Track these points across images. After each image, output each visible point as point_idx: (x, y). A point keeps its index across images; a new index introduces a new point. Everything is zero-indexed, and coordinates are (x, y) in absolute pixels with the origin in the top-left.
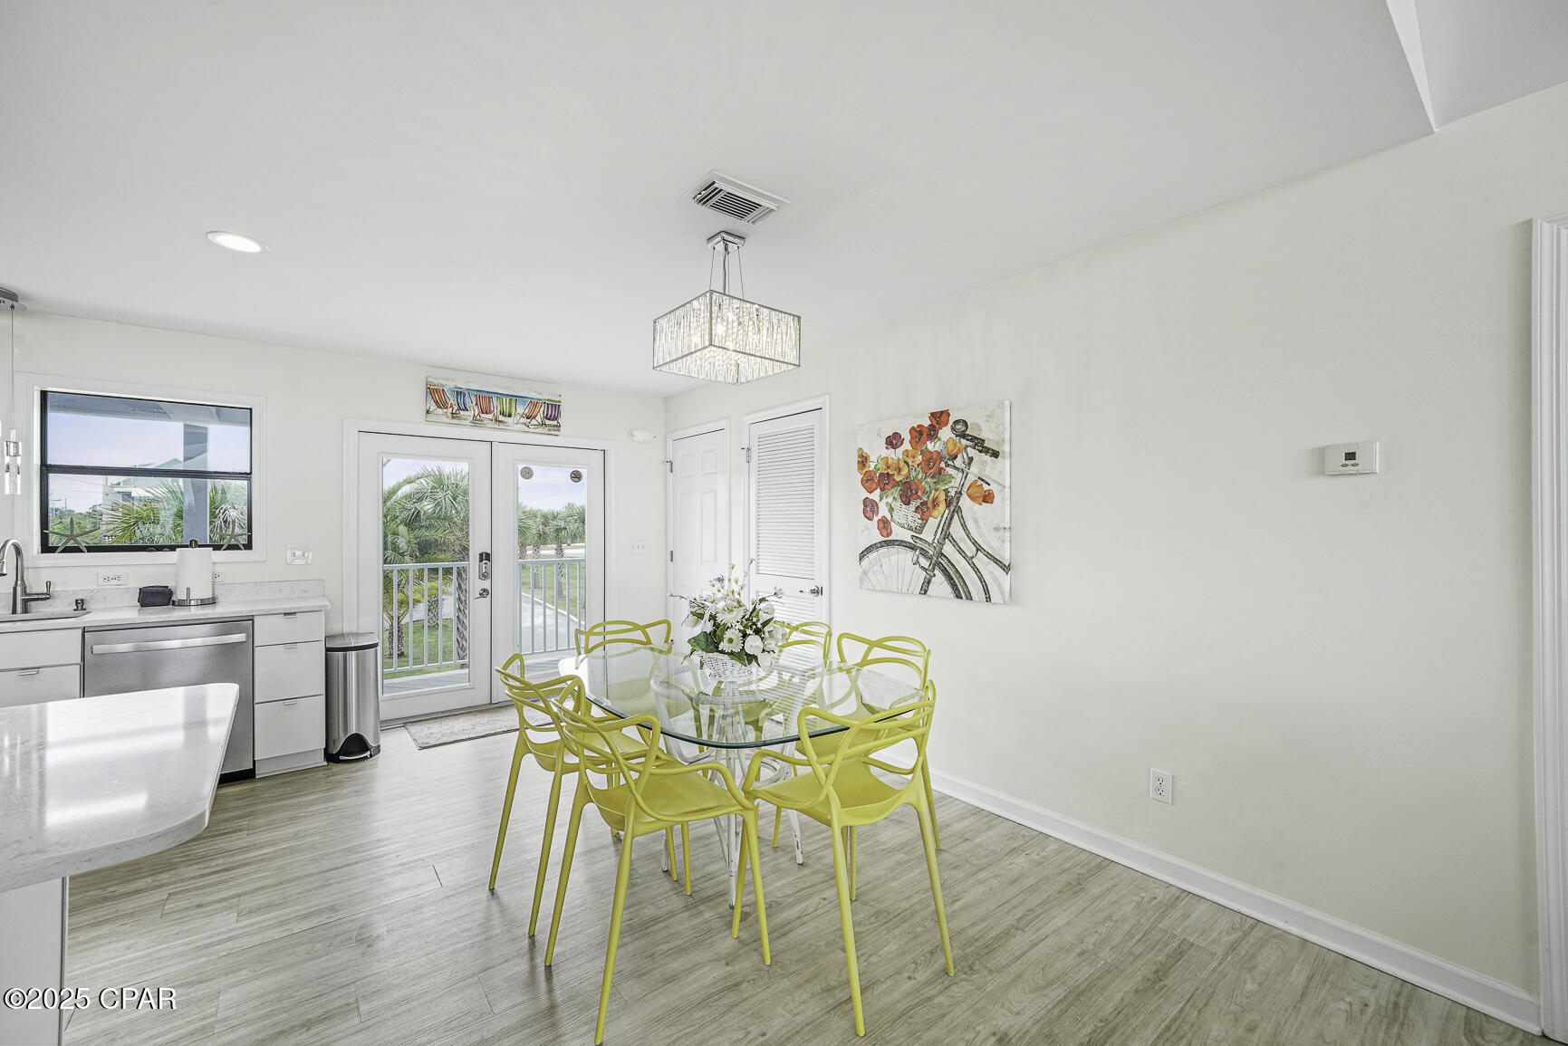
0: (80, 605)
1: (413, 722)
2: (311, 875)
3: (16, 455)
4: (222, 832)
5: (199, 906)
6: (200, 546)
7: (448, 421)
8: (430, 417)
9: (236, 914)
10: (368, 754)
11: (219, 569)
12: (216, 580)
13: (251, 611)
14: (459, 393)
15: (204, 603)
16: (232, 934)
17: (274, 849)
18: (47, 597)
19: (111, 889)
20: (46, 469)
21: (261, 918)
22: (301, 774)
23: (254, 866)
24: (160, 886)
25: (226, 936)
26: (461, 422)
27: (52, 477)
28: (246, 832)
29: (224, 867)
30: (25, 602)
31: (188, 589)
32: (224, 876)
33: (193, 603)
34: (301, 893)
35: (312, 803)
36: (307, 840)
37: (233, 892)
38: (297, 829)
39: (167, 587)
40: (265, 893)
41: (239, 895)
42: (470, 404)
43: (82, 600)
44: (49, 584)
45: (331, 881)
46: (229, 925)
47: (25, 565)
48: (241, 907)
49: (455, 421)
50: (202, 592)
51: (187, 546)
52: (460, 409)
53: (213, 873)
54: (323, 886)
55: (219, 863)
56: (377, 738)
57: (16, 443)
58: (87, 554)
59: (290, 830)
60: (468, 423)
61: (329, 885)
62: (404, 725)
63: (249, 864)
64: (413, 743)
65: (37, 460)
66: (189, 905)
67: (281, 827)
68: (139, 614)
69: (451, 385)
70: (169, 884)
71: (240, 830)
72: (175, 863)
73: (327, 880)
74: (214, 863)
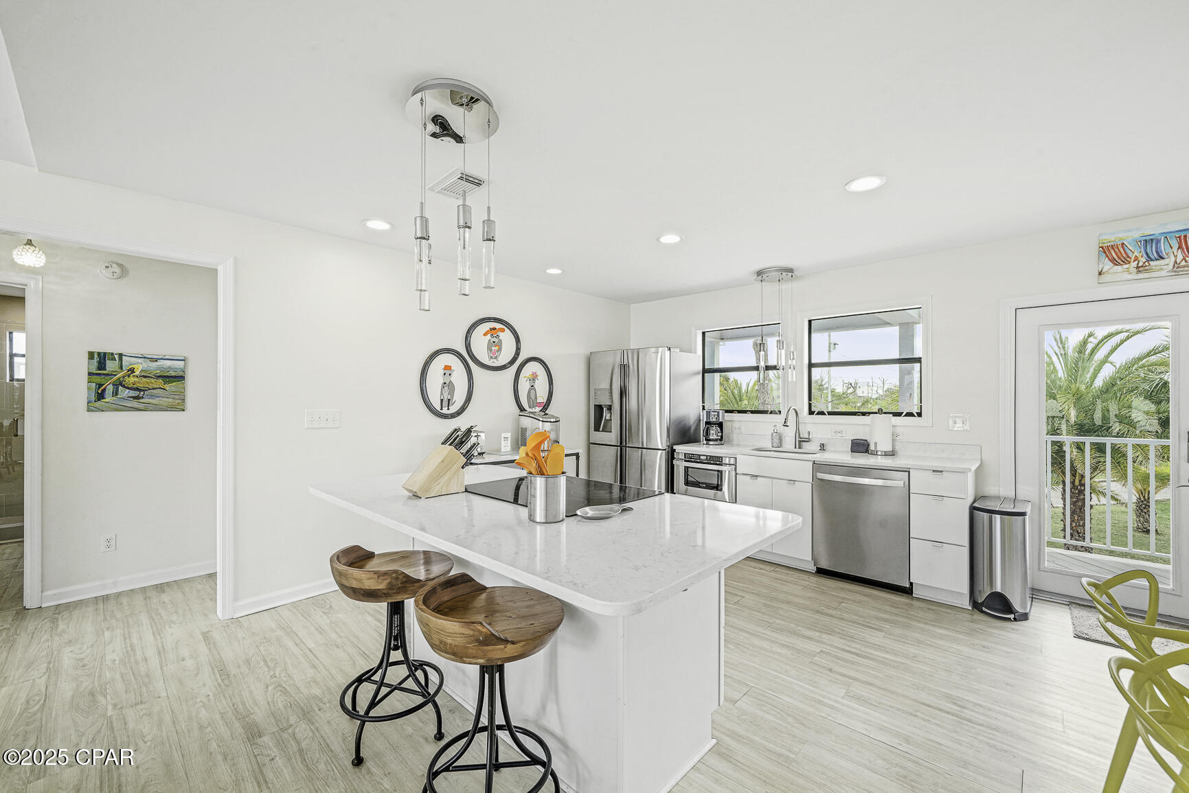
0: (822, 447)
1: (1079, 605)
2: (907, 697)
3: (793, 359)
4: (871, 625)
5: (830, 670)
6: (884, 413)
7: (1130, 277)
8: (1104, 278)
9: (845, 691)
10: (1012, 616)
11: (898, 430)
12: (897, 438)
13: (907, 465)
14: (1149, 242)
15: (886, 454)
16: (835, 705)
17: (893, 658)
18: (808, 440)
19: (800, 628)
20: (811, 365)
21: (857, 706)
22: (947, 608)
23: (874, 663)
24: (821, 642)
25: (831, 703)
26: (1153, 275)
27: (813, 369)
28: (883, 634)
29: (857, 652)
30: (800, 442)
31: (876, 443)
32: (854, 658)
33: (879, 453)
34: (892, 707)
35: (942, 637)
36: (921, 667)
37: (852, 673)
38: (918, 652)
39: (866, 440)
40: (871, 690)
41: (854, 679)
42: (1168, 249)
43: (823, 444)
44: (809, 433)
45: (918, 714)
46: (837, 696)
47: (800, 421)
48: (850, 688)
49: (1141, 276)
50: (884, 446)
51: (876, 413)
52: (1150, 259)
53: (849, 652)
54: (911, 714)
55: (856, 647)
56: (1024, 605)
57: (793, 352)
58: (827, 416)
59: (913, 650)
60: (1164, 273)
61: (916, 716)
62: (1070, 604)
63: (872, 659)
64: (1071, 627)
65: (806, 361)
66: (825, 665)
67: (908, 644)
68: (852, 457)
69: (1136, 235)
70: (824, 643)
71: (882, 631)
72: (834, 631)
73: (917, 711)
74: (854, 645)
